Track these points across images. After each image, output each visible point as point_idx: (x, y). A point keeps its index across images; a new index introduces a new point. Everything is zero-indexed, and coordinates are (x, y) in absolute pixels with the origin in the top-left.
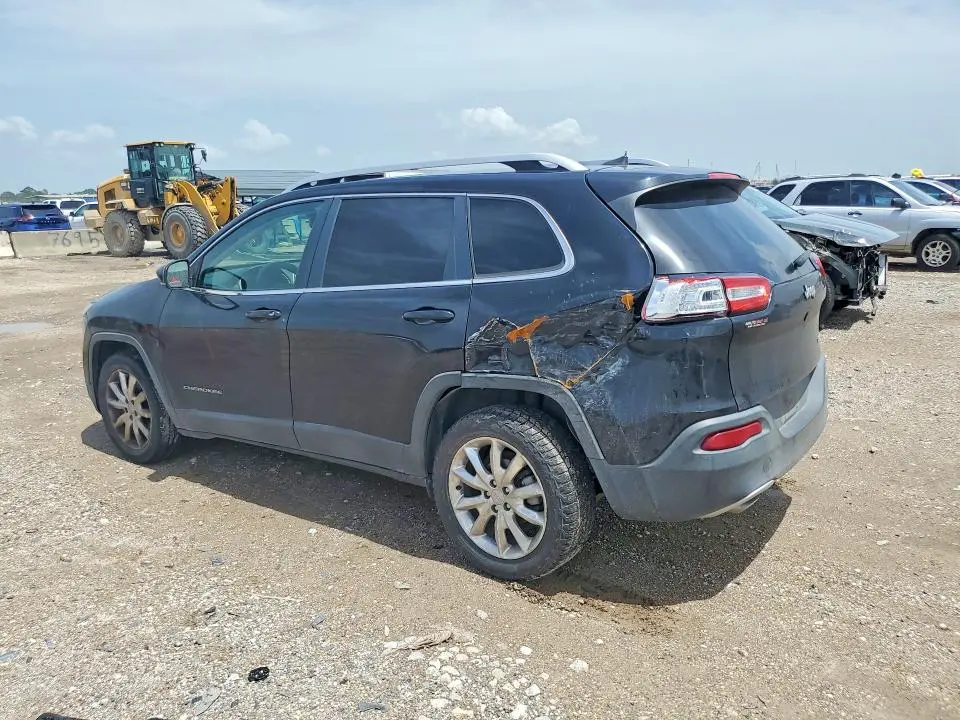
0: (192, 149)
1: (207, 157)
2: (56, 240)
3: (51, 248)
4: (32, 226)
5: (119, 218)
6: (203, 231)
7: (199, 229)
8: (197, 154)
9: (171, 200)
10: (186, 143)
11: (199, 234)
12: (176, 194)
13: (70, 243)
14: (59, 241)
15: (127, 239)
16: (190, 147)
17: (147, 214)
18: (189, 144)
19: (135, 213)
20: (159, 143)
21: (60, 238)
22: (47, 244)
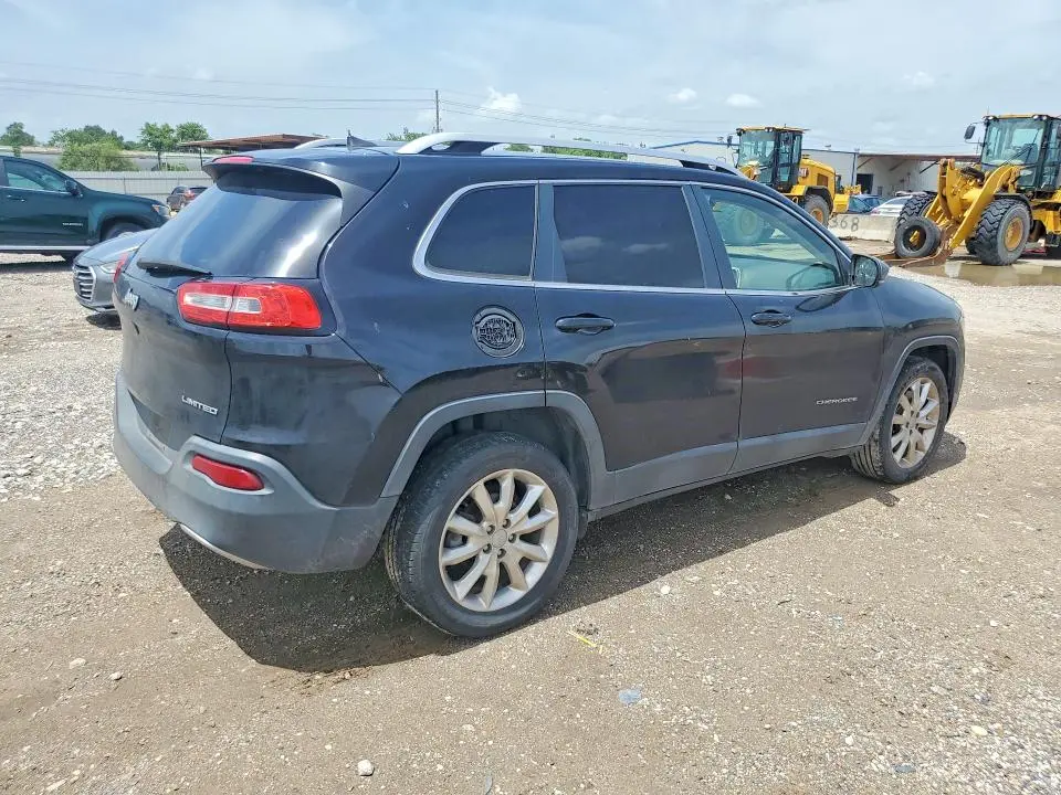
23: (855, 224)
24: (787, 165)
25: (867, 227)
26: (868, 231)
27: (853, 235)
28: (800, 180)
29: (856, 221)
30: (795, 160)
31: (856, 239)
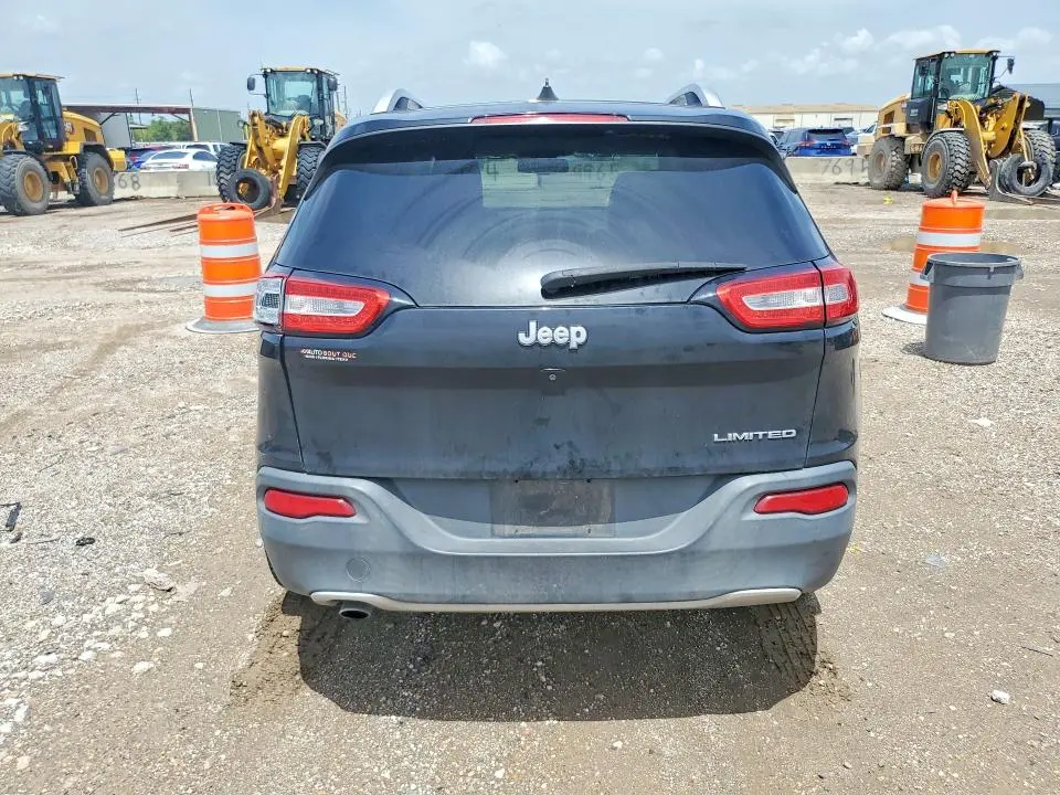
0: (995, 58)
1: (1014, 68)
2: (827, 167)
3: (819, 175)
4: (813, 152)
5: (885, 146)
6: (964, 164)
7: (959, 161)
8: (1001, 65)
9: (943, 124)
10: (987, 50)
11: (958, 167)
12: (950, 117)
13: (840, 171)
14: (830, 169)
15: (887, 169)
16: (992, 56)
17: (914, 141)
18: (991, 52)
19: (902, 139)
20: (950, 53)
21: (832, 165)
22: (816, 171)
23: (136, 182)
24: (50, 119)
25: (150, 185)
26: (153, 189)
27: (135, 193)
28: (68, 136)
29: (135, 179)
30: (58, 114)
31: (142, 198)
